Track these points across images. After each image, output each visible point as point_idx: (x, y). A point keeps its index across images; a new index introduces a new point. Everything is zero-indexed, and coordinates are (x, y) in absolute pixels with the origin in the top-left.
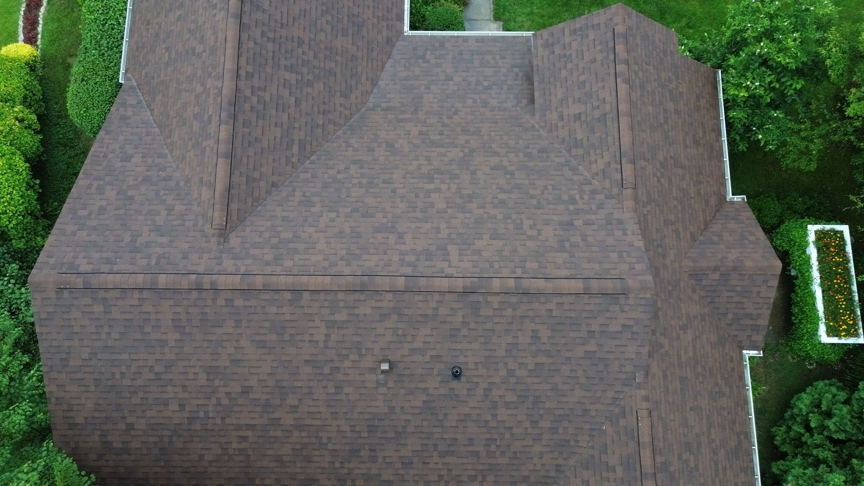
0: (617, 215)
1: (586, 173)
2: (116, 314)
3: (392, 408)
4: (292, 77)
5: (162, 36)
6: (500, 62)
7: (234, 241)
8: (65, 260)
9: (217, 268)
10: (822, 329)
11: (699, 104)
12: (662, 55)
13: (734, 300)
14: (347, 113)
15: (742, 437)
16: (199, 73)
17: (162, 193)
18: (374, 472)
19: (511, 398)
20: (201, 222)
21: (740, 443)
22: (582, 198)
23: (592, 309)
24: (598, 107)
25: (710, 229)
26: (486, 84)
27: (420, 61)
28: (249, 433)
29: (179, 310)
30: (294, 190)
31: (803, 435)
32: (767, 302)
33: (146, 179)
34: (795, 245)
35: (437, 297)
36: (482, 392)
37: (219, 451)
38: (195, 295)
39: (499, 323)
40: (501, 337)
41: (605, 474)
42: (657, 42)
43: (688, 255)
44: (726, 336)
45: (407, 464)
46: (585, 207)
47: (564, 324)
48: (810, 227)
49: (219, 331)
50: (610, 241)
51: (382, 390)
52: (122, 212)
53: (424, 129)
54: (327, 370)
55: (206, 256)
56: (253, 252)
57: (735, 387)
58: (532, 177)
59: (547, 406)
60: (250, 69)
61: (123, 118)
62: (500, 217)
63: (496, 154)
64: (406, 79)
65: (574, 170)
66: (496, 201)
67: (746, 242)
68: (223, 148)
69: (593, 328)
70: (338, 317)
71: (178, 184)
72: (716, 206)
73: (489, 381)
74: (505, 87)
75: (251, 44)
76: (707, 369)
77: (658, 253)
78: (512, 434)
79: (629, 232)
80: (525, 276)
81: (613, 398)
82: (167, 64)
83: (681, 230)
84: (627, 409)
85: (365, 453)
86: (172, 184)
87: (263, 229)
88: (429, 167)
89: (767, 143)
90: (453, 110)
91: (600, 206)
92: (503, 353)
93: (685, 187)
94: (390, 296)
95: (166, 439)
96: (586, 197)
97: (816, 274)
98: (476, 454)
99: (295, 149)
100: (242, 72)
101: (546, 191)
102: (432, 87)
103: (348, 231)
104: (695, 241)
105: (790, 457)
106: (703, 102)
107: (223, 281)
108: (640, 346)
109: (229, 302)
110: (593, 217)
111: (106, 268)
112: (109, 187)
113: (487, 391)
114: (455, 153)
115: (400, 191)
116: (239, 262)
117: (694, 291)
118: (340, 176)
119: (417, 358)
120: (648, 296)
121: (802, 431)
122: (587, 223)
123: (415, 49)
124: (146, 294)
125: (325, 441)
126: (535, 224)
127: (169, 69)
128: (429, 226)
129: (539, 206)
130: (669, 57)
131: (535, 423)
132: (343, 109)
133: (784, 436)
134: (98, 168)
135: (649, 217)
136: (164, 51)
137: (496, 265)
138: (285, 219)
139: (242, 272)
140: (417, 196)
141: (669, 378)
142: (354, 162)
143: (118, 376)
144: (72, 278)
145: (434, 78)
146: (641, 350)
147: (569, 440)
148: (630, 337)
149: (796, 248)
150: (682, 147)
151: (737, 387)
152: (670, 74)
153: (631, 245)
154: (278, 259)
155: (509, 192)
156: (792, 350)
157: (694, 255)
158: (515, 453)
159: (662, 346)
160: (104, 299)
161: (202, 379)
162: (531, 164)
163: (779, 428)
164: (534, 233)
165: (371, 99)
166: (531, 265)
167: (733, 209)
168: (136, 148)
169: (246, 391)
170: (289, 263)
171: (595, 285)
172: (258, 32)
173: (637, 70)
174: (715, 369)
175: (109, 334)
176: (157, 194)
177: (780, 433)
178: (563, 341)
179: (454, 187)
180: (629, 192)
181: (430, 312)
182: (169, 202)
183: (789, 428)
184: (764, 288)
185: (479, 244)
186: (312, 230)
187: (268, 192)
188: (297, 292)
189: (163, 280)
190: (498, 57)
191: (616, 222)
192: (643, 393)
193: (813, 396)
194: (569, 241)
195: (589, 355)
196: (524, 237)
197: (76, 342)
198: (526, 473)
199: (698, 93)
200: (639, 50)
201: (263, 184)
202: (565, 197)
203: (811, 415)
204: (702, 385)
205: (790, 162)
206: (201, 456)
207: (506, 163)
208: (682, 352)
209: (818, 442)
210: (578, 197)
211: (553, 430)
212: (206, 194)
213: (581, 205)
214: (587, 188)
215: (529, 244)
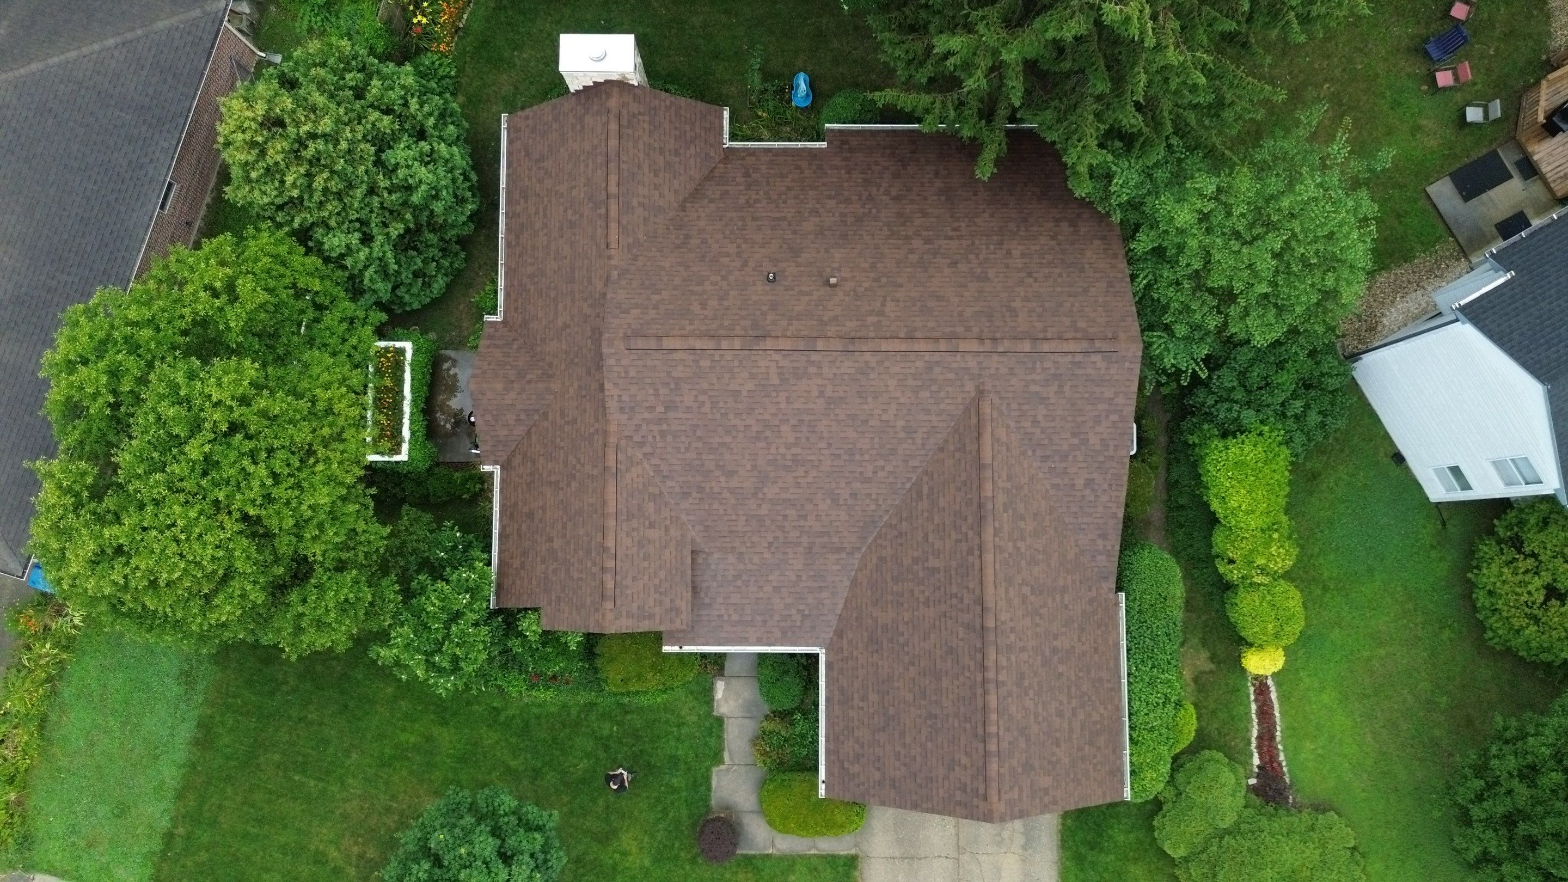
0: (624, 418)
1: (647, 465)
2: (1067, 321)
3: (827, 251)
4: (933, 562)
5: (1076, 625)
6: (723, 612)
7: (970, 387)
8: (1116, 365)
9: (981, 358)
10: (409, 355)
11: (522, 560)
13: (512, 359)
14: (879, 541)
15: (513, 243)
16: (1023, 563)
17: (1046, 442)
18: (843, 206)
19: (725, 260)
20: (1004, 407)
22: (654, 437)
23: (655, 325)
25: (525, 428)
26: (739, 583)
27: (807, 612)
28: (950, 233)
29: (1012, 324)
30: (923, 445)
31: (441, 257)
33: (1064, 457)
34: (419, 444)
35: (789, 334)
36: (749, 264)
37: (976, 220)
38: (998, 335)
39: (735, 315)
40: (733, 305)
41: (646, 201)
43: (554, 396)
44: (519, 330)
45: (815, 212)
46: (652, 427)
47: (679, 315)
48: (406, 458)
49: (977, 309)
50: (634, 389)
51: (836, 265)
52: (1079, 419)
53: (802, 523)
54: (884, 280)
55: (993, 371)
56: (951, 376)
57: (516, 285)
58: (699, 462)
59: (694, 254)
60: (970, 558)
61: (1104, 536)
62: (731, 416)
63: (731, 491)
64: (821, 588)
65: (657, 470)
66: (734, 433)
68: (988, 473)
69: (654, 311)
70: (875, 319)
71: (1034, 451)
72: (514, 456)
73: (743, 272)
74: (719, 578)
75: (971, 586)
76: (544, 295)
77: (585, 389)
78: (724, 234)
79: (616, 398)
80: (712, 352)
81: (637, 260)
82: (1064, 590)
83: (559, 419)
84: (626, 250)
85: (850, 220)
86: (1039, 453)
87: (947, 401)
88: (797, 474)
89: (452, 529)
90: (773, 549)
91: (638, 427)
92: (731, 292)
93: (549, 464)
94: (829, 334)
95: (1022, 228)
96: (650, 439)
97: (407, 409)
98: (754, 219)
99: (925, 489)
100: (977, 553)
101: (687, 446)
102: (794, 578)
103: (870, 400)
104: (543, 413)
106: (516, 563)
107: (974, 346)
108: (614, 298)
109: (968, 329)
110: (646, 415)
111: (1079, 358)
112: (1098, 448)
113: (745, 264)
114: (771, 491)
115: (822, 445)
116: (963, 365)
117: (550, 365)
118: (881, 463)
119: (806, 289)
120: (607, 335)
122: (651, 409)
123: (813, 628)
124: (1041, 335)
125: (885, 229)
126: (699, 407)
127: (1061, 583)
128: (796, 405)
129: (695, 427)
131: (704, 242)
132: (884, 543)
133: (456, 259)
134: (1114, 471)
135: (593, 420)
136: (1071, 607)
137: (736, 363)
138: (928, 412)
139: (959, 355)
140: (808, 439)
141: (585, 279)
142: (868, 480)
143: (1065, 275)
144: (1104, 346)
145: (793, 590)
146: (613, 296)
147: (674, 229)
148: (622, 305)
149: (419, 440)
150: (548, 504)
152: (554, 579)
153: (616, 384)
154: (929, 369)
155: (723, 444)
156: (432, 343)
157: (547, 396)
158: (721, 220)
159: (591, 305)
160: (1077, 331)
161: (991, 273)
162: (699, 478)
164: (701, 398)
165: (856, 562)
166: (705, 363)
167: (496, 454)
168: (1083, 496)
169: (954, 264)
170: (920, 364)
171: (652, 344)
172: (966, 601)
173: (593, 568)
174: (536, 298)
175: (1072, 306)
176: (1051, 440)
178: (679, 302)
179: (773, 451)
180: (613, 440)
181: (795, 322)
182: (1038, 431)
185: (750, 385)
186: (902, 401)
187: (946, 441)
188: (910, 337)
189: (1027, 346)
190: (726, 618)
191: (626, 410)
192: (613, 262)
194: (670, 390)
195: (658, 292)
196: (710, 393)
197: (1101, 299)
198: (711, 205)
199: (522, 572)
200: (589, 590)
201: (952, 448)
204: (552, 280)
206: (992, 215)
207: (723, 479)
208: (569, 305)
210: (658, 439)
211: (687, 237)
212: (1001, 433)
213: (656, 428)
214: (648, 449)
215: (705, 386)
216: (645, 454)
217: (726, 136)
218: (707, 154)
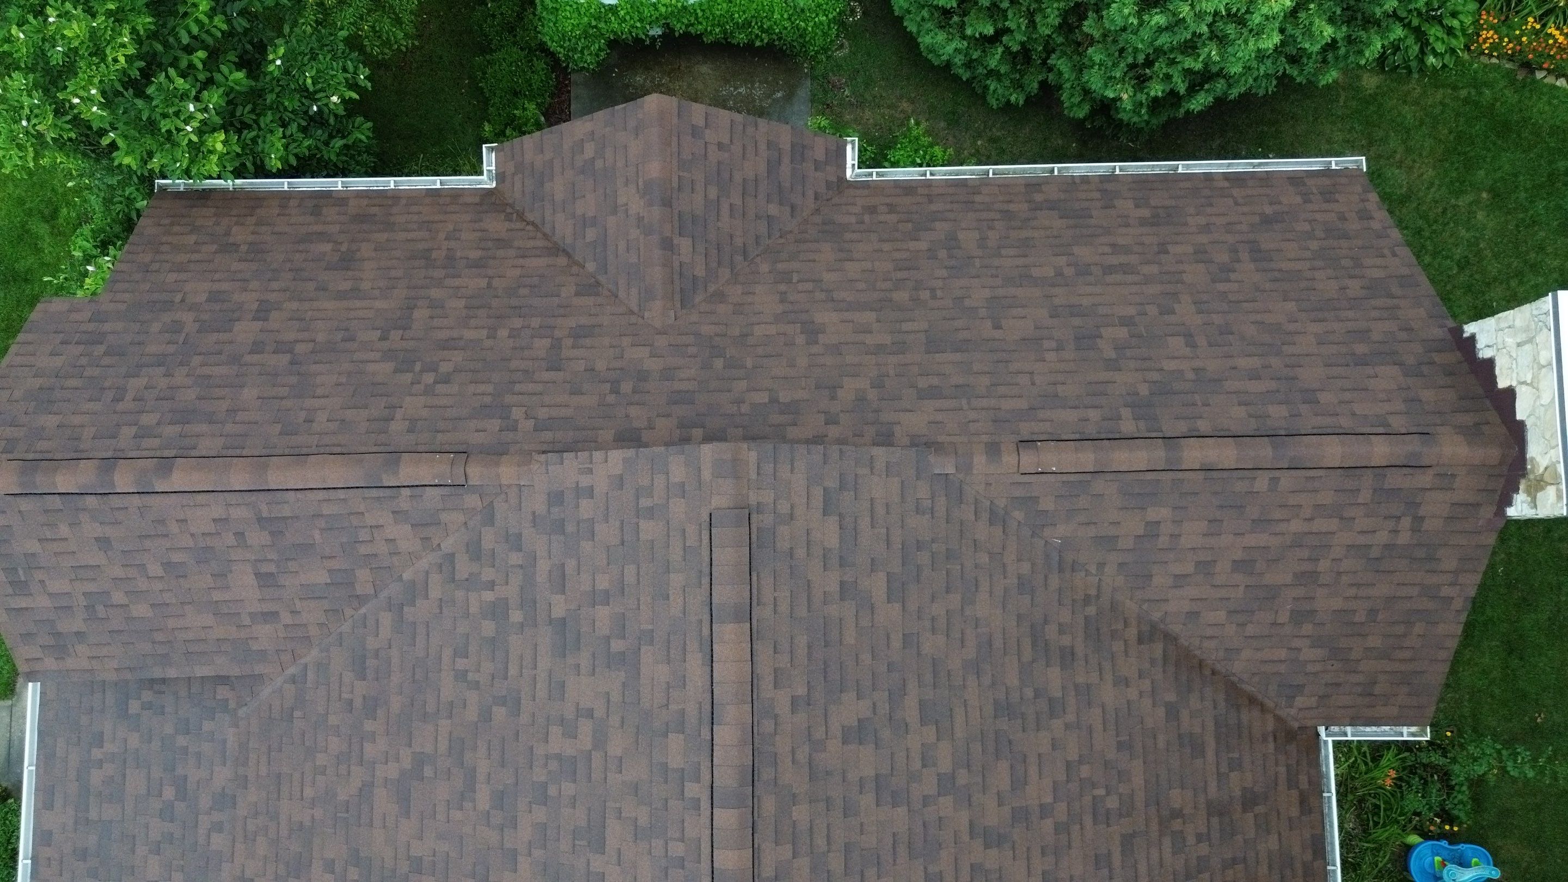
0: (538, 503)
1: (424, 564)
6: (109, 747)
11: (244, 248)
12: (100, 350)
13: (738, 201)
15: (1038, 197)
19: (1001, 777)
21: (1052, 206)
22: (491, 585)
23: (788, 594)
24: (240, 535)
25: (569, 241)
26: (169, 793)
31: (1007, 48)
32: (741, 127)
34: (596, 27)
36: (993, 852)
39: (828, 837)
40: (862, 824)
41: (1163, 541)
42: (58, 361)
43: (636, 309)
44: (818, 219)
46: (516, 580)
47: (825, 663)
50: (607, 532)
57: (933, 207)
58: (431, 708)
59: (1016, 682)
62: (540, 814)
63: (366, 790)
65: (415, 591)
66: (497, 817)
67: (599, 164)
69: (834, 587)
72: (508, 218)
73: (966, 838)
74: (181, 741)
76: (900, 275)
77: (634, 392)
78: (1080, 762)
79: (585, 481)
80: (706, 777)
81: (991, 524)
83: (571, 322)
84: (1019, 492)
89: (354, 86)
91: (515, 542)
92: (902, 811)
93: (463, 302)
96: (488, 574)
98: (1127, 841)
101: (470, 676)
104: (598, 283)
105: (1051, 77)
106: (240, 235)
108: (872, 469)
113: (992, 839)
117: (720, 296)
120: (753, 456)
121: (1000, 50)
122: (560, 581)
126: (562, 721)
129: (514, 704)
130: (107, 327)
131: (1055, 708)
133: (1007, 83)
135: (543, 413)
141: (935, 381)
146: (880, 465)
147: (1086, 618)
148: (852, 493)
149: (602, 25)
150: (358, 304)
151: (931, 202)
152: (155, 327)
153: (619, 482)
156: (825, 50)
157: (634, 291)
158: (1120, 746)
159: (861, 399)
162: (396, 704)
163: (991, 91)
164: (586, 728)
166: (676, 752)
167: (518, 178)
171: (729, 592)
173: (134, 429)
174: (897, 255)
177: (1000, 91)
178: (866, 658)
180: (476, 473)
183: (993, 73)
184: (709, 135)
190: (97, 753)
191: (555, 510)
192: (980, 460)
193: (923, 19)
194: (608, 639)
195: (897, 591)
196: (597, 757)
198: (1161, 712)
199: (214, 247)
200: (77, 420)
202: (488, 628)
203: (969, 32)
204: (939, 293)
205: (401, 29)
207: (392, 771)
208: (869, 340)
209: (1024, 22)
210: (488, 596)
211: (1067, 657)
213: (511, 591)
214: (464, 567)
215: (616, 747)
216: (451, 557)
217: (1351, 734)
218: (1300, 688)
